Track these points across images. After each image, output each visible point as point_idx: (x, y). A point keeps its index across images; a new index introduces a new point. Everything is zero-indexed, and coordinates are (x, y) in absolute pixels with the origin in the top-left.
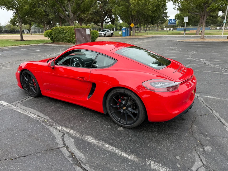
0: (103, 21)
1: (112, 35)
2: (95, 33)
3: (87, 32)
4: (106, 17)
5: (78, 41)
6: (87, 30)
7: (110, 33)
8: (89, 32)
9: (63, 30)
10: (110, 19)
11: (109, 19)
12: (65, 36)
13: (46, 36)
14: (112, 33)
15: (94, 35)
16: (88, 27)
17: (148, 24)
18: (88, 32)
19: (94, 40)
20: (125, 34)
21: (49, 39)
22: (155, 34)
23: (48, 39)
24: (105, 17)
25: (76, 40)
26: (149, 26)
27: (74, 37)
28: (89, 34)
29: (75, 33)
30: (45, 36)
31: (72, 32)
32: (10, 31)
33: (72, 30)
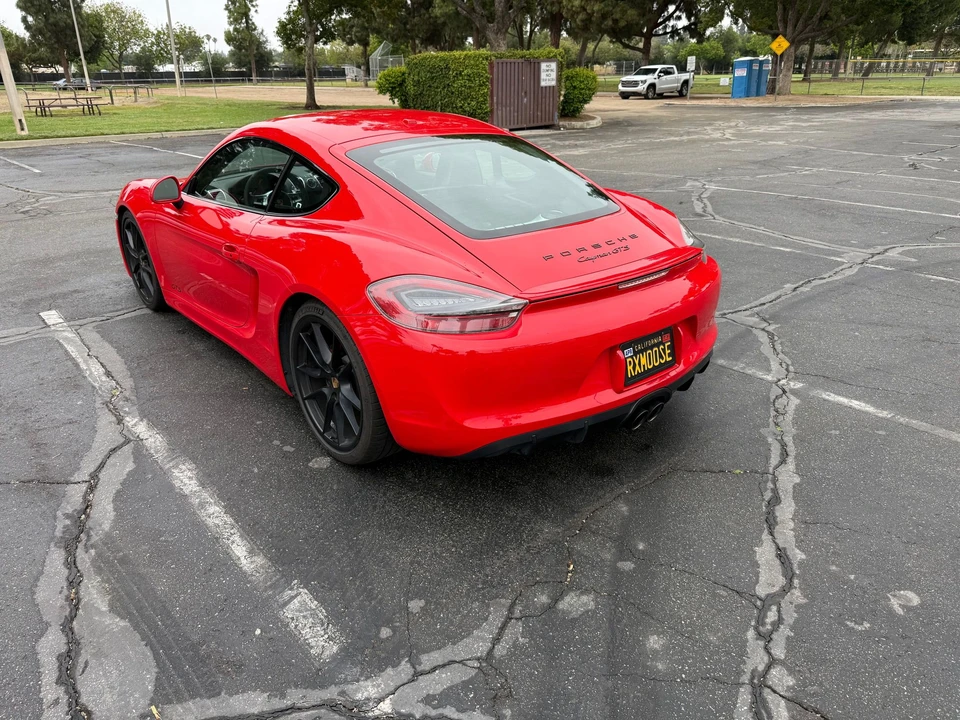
0: (652, 25)
1: (684, 91)
2: (581, 82)
3: (543, 75)
4: (672, 8)
5: (500, 113)
6: (544, 66)
7: (678, 81)
8: (554, 75)
9: (447, 68)
10: (689, 19)
11: (684, 16)
12: (453, 93)
13: (382, 90)
14: (686, 82)
15: (575, 87)
16: (552, 55)
17: (886, 42)
18: (549, 75)
19: (574, 111)
20: (744, 86)
21: (394, 102)
22: (906, 91)
23: (390, 103)
24: (665, 8)
25: (492, 111)
26: (890, 49)
27: (483, 95)
28: (554, 83)
29: (492, 80)
30: (381, 92)
31: (479, 76)
32: (296, 72)
33: (477, 66)
